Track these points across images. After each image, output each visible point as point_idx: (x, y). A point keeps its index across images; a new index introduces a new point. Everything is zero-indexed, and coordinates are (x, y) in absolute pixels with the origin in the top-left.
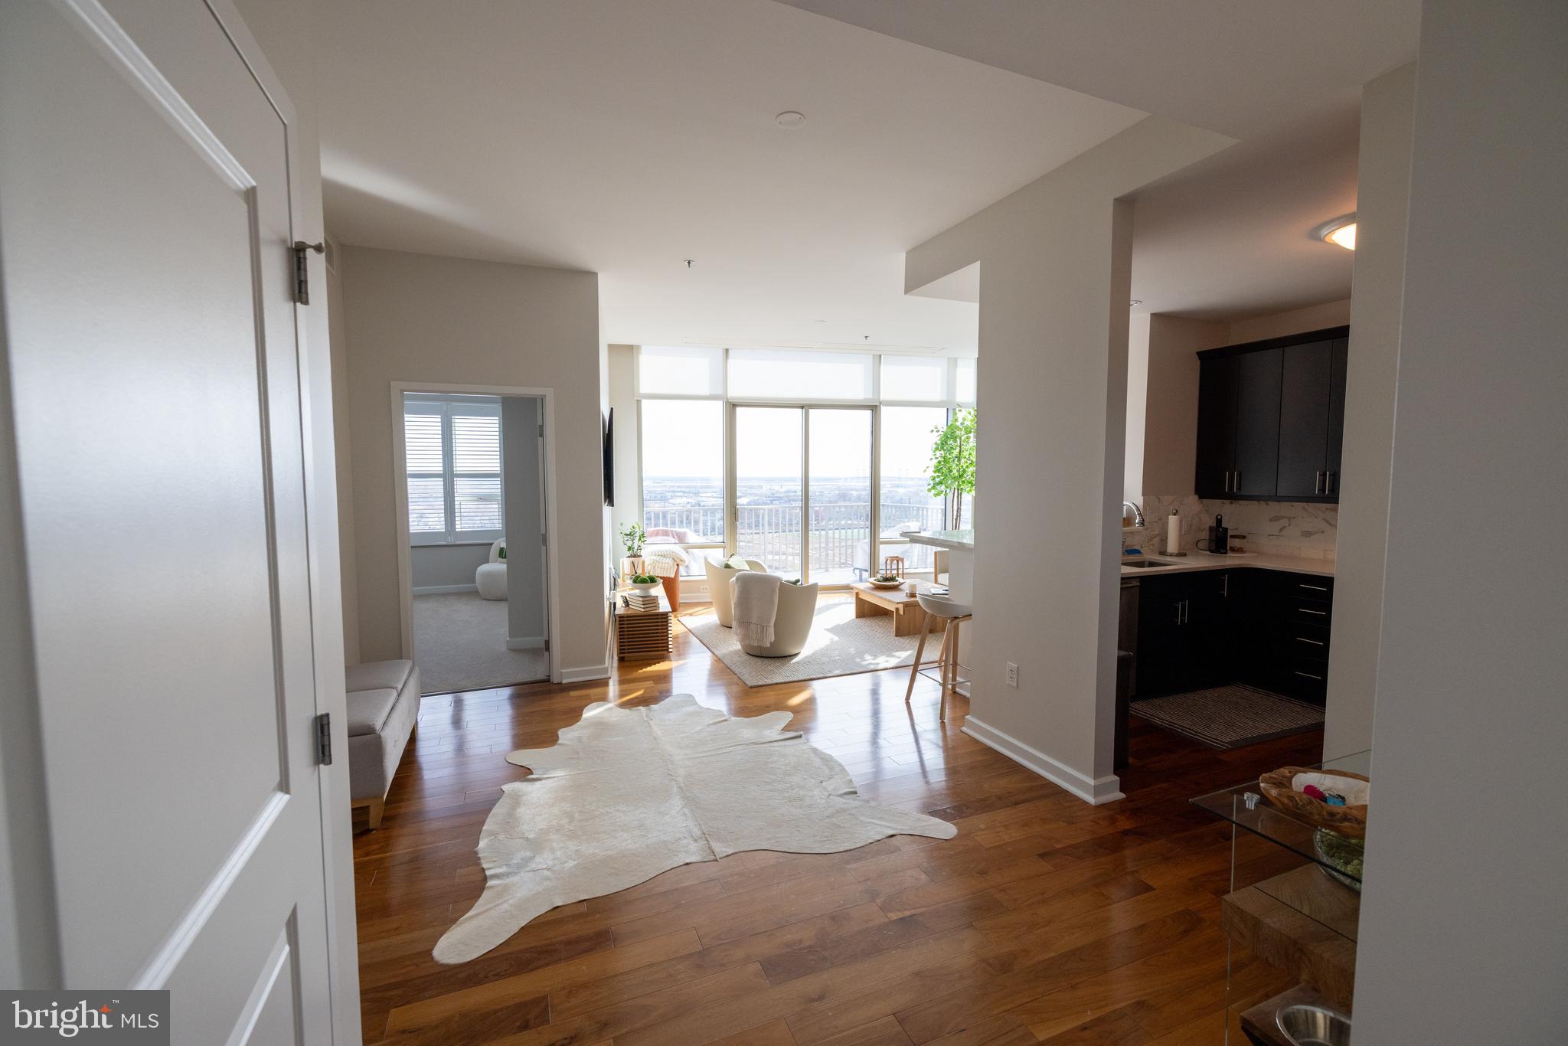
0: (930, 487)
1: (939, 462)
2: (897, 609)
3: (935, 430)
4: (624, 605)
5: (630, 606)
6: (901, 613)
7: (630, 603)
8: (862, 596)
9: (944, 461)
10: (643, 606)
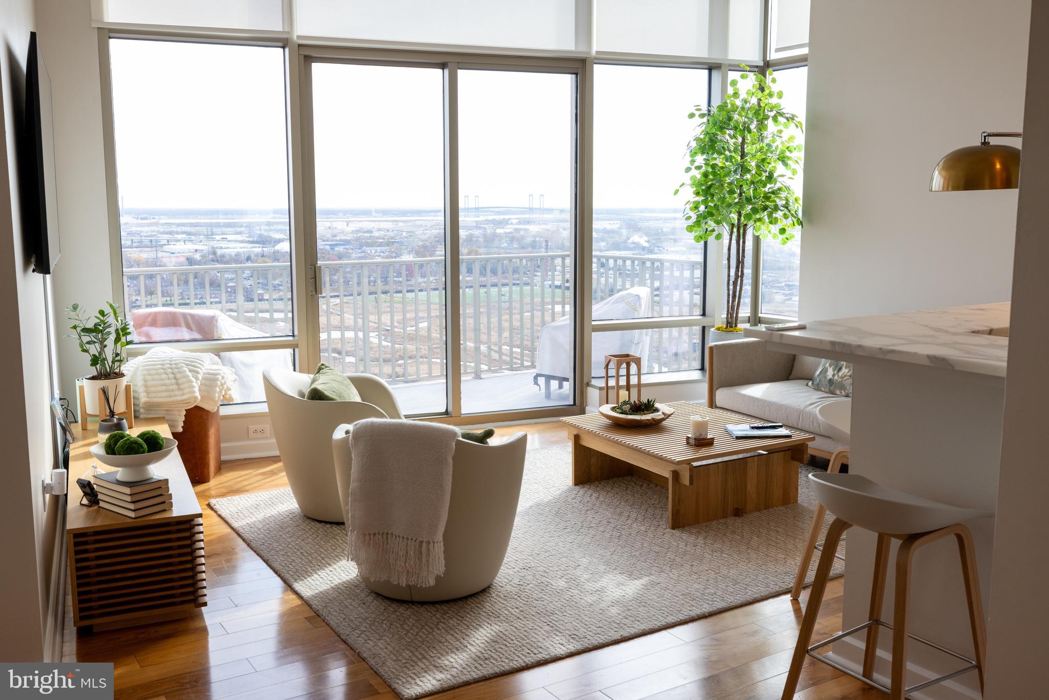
0: (691, 222)
1: (705, 175)
2: (676, 474)
3: (697, 113)
4: (85, 501)
5: (102, 504)
6: (686, 481)
7: (100, 497)
8: (589, 443)
9: (714, 174)
10: (132, 506)
